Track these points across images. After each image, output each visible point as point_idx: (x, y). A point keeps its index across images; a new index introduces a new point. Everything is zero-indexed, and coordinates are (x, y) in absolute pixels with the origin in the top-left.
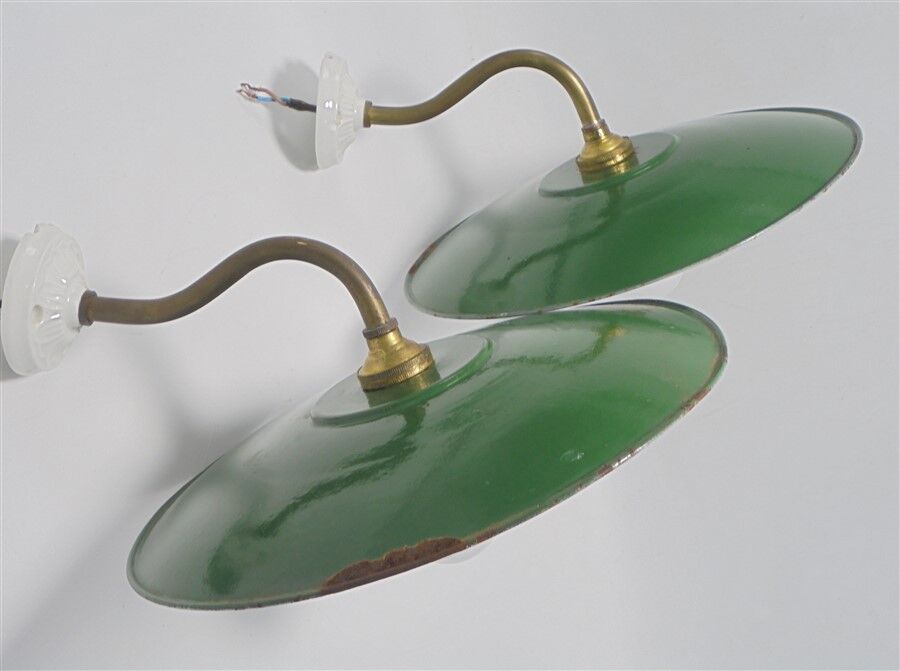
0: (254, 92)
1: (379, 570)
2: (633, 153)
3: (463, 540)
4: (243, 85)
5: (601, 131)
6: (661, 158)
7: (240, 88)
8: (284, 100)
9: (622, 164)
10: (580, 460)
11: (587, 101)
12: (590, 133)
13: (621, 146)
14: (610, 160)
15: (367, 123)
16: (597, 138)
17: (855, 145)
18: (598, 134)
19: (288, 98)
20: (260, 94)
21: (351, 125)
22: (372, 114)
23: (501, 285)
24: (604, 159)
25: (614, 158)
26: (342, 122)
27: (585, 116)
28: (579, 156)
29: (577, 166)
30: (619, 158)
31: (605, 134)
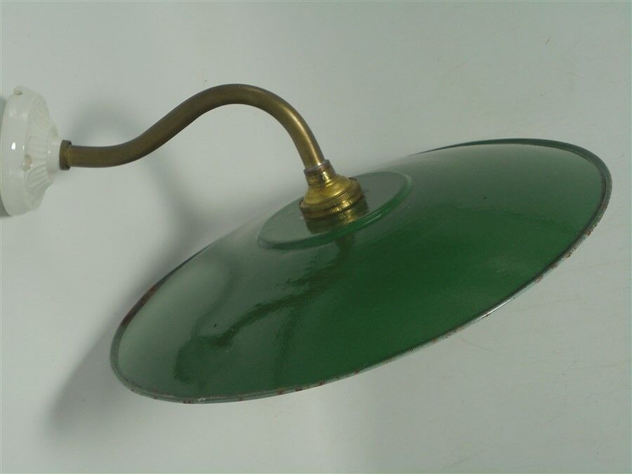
2: (362, 197)
5: (325, 174)
6: (392, 204)
9: (349, 211)
11: (309, 141)
12: (313, 175)
13: (347, 191)
14: (334, 207)
15: (65, 165)
16: (321, 182)
18: (321, 176)
21: (45, 168)
22: (71, 155)
24: (328, 205)
25: (339, 205)
27: (307, 158)
28: (301, 200)
29: (300, 211)
30: (346, 204)
31: (330, 178)
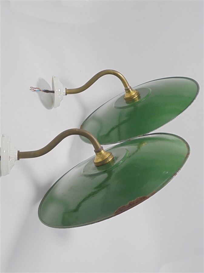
0: (34, 89)
1: (128, 207)
2: (139, 95)
3: (147, 196)
4: (31, 87)
5: (130, 89)
7: (30, 88)
8: (43, 90)
9: (137, 98)
10: (168, 173)
11: (126, 82)
12: (127, 90)
13: (136, 93)
15: (66, 94)
16: (129, 92)
17: (198, 87)
19: (44, 89)
20: (36, 89)
21: (63, 95)
22: (67, 91)
23: (108, 135)
24: (132, 97)
26: (61, 95)
27: (125, 86)
29: (124, 99)
30: (136, 96)
31: (132, 90)
